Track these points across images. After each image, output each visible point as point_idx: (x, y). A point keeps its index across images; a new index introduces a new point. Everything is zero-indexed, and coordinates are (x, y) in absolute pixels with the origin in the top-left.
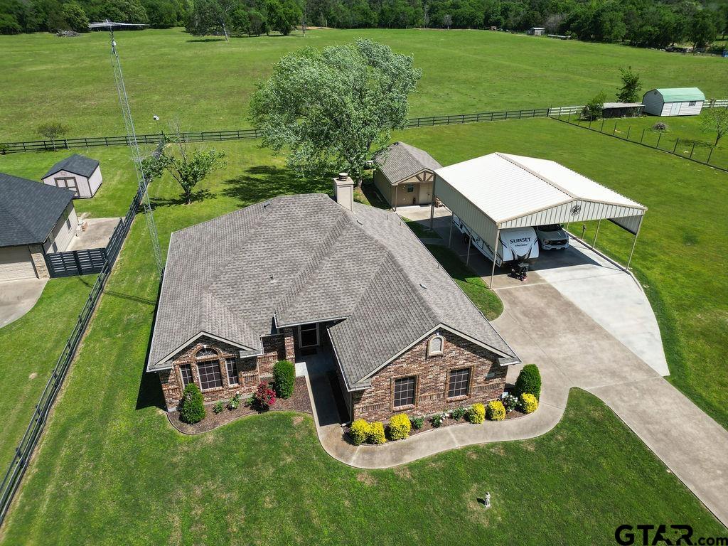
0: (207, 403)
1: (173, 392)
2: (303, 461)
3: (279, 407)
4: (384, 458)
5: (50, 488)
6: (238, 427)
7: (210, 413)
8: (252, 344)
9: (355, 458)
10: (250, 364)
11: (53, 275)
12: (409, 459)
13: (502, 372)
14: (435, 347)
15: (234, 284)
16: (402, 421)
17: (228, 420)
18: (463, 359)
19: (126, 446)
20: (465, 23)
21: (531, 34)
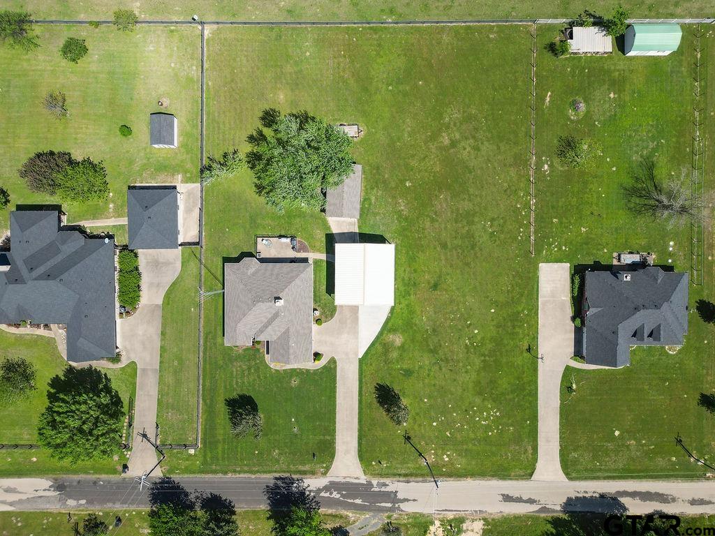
3: (258, 346)
4: (279, 367)
6: (248, 349)
9: (272, 365)
12: (284, 369)
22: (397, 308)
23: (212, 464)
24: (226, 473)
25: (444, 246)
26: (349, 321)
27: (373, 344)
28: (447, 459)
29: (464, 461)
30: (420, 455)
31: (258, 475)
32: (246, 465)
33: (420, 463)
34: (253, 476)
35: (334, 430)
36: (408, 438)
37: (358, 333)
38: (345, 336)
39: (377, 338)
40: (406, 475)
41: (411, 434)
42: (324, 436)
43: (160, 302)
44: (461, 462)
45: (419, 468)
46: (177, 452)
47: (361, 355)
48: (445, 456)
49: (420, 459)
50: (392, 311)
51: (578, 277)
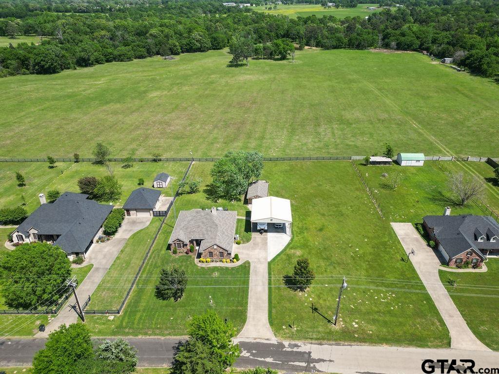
0: (178, 251)
1: (172, 248)
2: (191, 263)
3: (190, 254)
4: (204, 265)
5: (151, 260)
6: (182, 256)
7: (178, 252)
8: (187, 241)
9: (199, 264)
10: (186, 245)
11: (154, 216)
12: (208, 266)
13: (230, 254)
14: (215, 247)
15: (186, 229)
16: (209, 260)
17: (181, 254)
18: (221, 251)
19: (163, 256)
20: (406, 47)
21: (444, 62)
22: (296, 238)
23: (126, 328)
24: (137, 335)
25: (323, 215)
26: (260, 244)
27: (279, 255)
28: (356, 326)
29: (374, 328)
30: (329, 321)
31: (168, 337)
32: (158, 328)
33: (330, 327)
34: (163, 338)
35: (247, 303)
36: (316, 309)
37: (267, 249)
38: (257, 251)
39: (282, 252)
40: (317, 339)
41: (318, 306)
42: (237, 307)
43: (128, 237)
44: (371, 329)
45: (330, 333)
46: (98, 318)
47: (269, 260)
48: (354, 323)
49: (329, 324)
50: (292, 240)
51: (420, 227)
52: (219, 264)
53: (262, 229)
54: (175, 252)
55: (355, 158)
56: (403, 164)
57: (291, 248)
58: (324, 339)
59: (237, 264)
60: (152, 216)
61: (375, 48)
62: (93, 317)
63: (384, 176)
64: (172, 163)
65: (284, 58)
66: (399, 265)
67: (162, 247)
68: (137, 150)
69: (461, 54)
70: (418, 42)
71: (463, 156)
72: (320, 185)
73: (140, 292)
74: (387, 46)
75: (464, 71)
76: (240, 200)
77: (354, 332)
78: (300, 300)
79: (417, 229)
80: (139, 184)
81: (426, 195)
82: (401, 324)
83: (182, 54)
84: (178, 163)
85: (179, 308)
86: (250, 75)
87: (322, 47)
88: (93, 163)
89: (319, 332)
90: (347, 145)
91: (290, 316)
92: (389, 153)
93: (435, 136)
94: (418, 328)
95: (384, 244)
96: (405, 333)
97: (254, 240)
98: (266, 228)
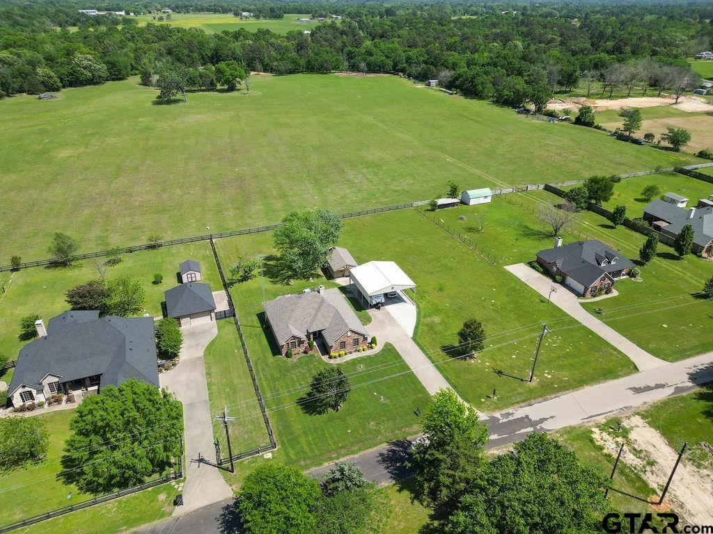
0: (293, 353)
1: (284, 350)
2: (320, 363)
3: (310, 353)
4: (338, 361)
6: (302, 357)
7: (294, 355)
8: (304, 337)
9: (332, 361)
10: (303, 342)
11: (218, 319)
12: (344, 361)
13: (366, 339)
14: (349, 334)
16: (342, 352)
17: (298, 356)
18: (356, 336)
19: (275, 364)
20: (377, 68)
21: (429, 85)
22: (421, 305)
23: (299, 460)
24: (320, 464)
25: (431, 273)
26: (386, 321)
27: (416, 328)
28: (549, 377)
29: (566, 373)
30: (522, 380)
31: (361, 453)
32: (341, 448)
33: (527, 386)
34: (356, 456)
35: (423, 387)
36: (500, 372)
37: (399, 324)
38: (389, 329)
39: (418, 323)
40: (524, 401)
41: (499, 369)
43: (201, 354)
44: (565, 375)
45: (531, 391)
46: (250, 463)
47: (411, 334)
48: (546, 375)
49: (524, 383)
50: (418, 307)
51: (536, 264)
52: (355, 355)
53: (379, 303)
54: (288, 355)
55: (415, 204)
56: (472, 202)
57: (425, 317)
58: (529, 399)
59: (378, 348)
60: (214, 321)
61: (341, 71)
62: (241, 462)
63: (462, 219)
64: (182, 247)
65: (232, 88)
66: (542, 306)
67: (264, 355)
68: (107, 237)
69: (446, 74)
70: (390, 63)
71: (520, 187)
72: (401, 241)
73: (281, 415)
74: (354, 68)
75: (456, 94)
76: (319, 276)
77: (552, 383)
78: (478, 368)
79: (533, 267)
80: (155, 283)
81: (516, 232)
82: (585, 363)
83: (63, 90)
84: (192, 246)
85: (348, 418)
86: (198, 114)
87: (271, 72)
88: (48, 267)
89: (520, 394)
90: (395, 191)
91: (480, 387)
92: (453, 193)
93: (478, 169)
94: (602, 362)
95: (514, 289)
96: (594, 369)
97: (375, 319)
98: (383, 301)
